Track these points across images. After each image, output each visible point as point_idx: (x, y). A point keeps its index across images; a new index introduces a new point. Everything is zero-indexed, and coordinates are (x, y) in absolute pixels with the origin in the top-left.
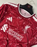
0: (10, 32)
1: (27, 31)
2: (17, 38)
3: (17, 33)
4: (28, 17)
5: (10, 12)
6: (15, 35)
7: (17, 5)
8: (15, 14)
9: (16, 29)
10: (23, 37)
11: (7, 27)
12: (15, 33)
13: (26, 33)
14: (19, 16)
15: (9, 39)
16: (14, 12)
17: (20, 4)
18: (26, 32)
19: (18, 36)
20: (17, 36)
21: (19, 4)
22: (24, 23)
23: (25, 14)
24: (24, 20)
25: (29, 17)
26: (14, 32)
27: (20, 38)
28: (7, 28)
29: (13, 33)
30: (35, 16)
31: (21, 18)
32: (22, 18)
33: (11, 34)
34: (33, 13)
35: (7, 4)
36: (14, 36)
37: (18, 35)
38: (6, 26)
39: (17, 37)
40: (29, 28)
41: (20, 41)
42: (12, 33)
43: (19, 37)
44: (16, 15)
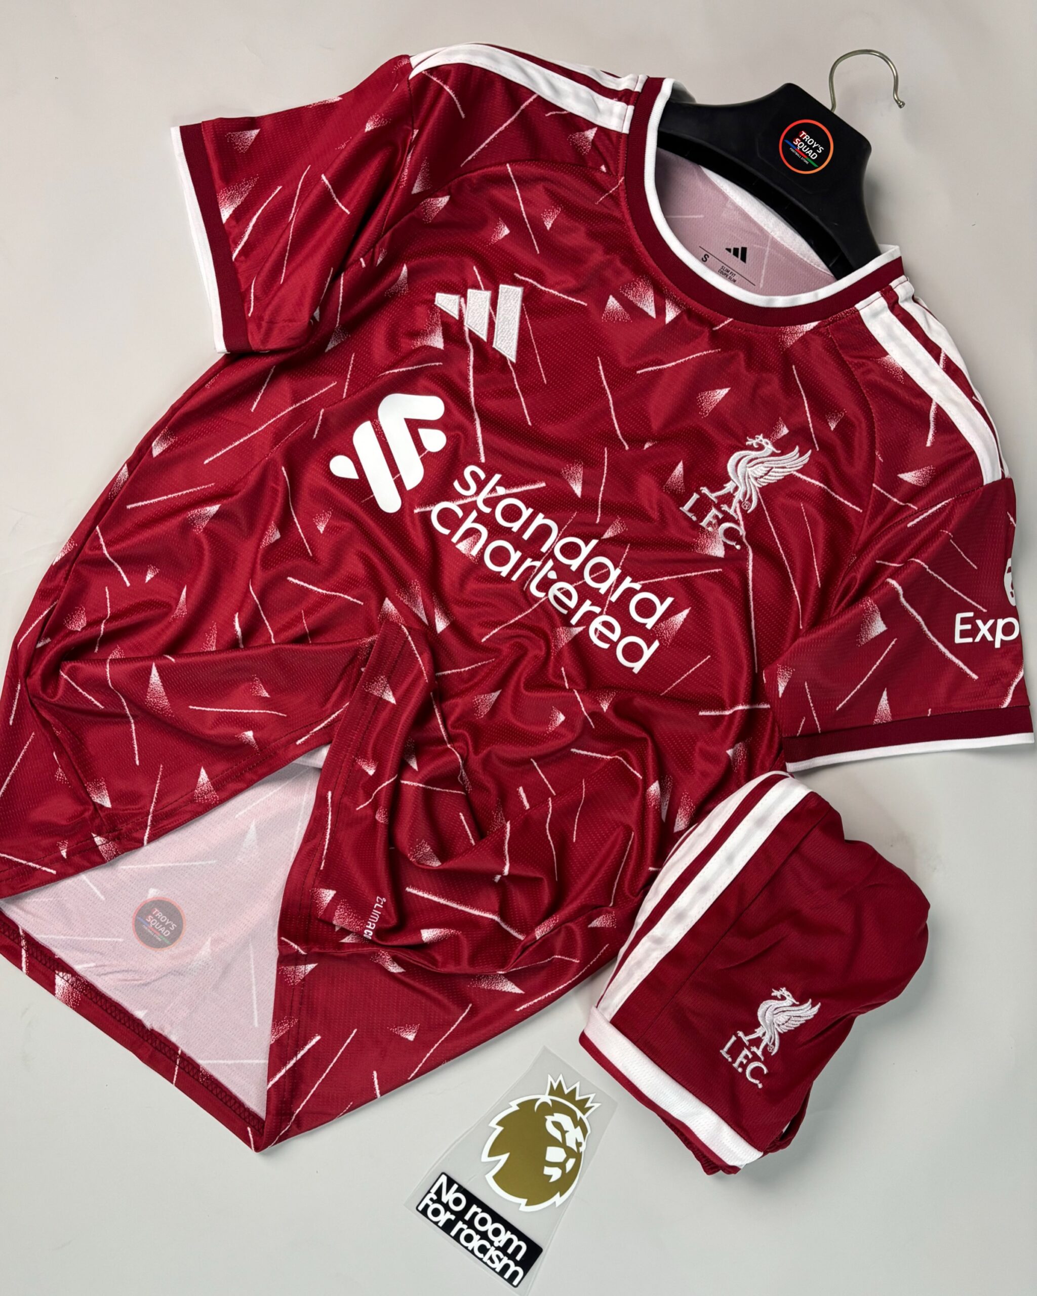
0: (482, 518)
1: (753, 520)
2: (589, 617)
3: (586, 550)
4: (781, 302)
5: (498, 193)
6: (563, 573)
7: (625, 96)
8: (577, 238)
9: (578, 489)
10: (681, 617)
11: (435, 441)
12: (554, 543)
13: (734, 559)
14: (640, 271)
15: (454, 626)
16: (557, 200)
17: (677, 92)
18: (730, 534)
19: (598, 599)
20: (586, 593)
21: (653, 86)
22: (722, 393)
23: (741, 254)
24: (716, 339)
25: (805, 299)
26: (540, 520)
27: (630, 627)
28: (427, 459)
29: (518, 544)
30: (900, 287)
31: (671, 314)
32: (687, 313)
33: (500, 556)
34: (876, 253)
35: (480, 62)
36: (545, 585)
37: (600, 574)
38: (414, 426)
39: (587, 606)
40: (789, 479)
41: (637, 667)
42: (516, 539)
43: (619, 609)
44: (598, 256)
